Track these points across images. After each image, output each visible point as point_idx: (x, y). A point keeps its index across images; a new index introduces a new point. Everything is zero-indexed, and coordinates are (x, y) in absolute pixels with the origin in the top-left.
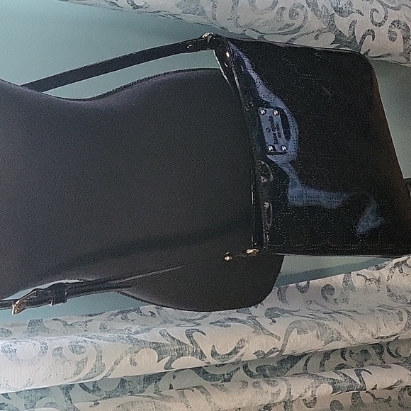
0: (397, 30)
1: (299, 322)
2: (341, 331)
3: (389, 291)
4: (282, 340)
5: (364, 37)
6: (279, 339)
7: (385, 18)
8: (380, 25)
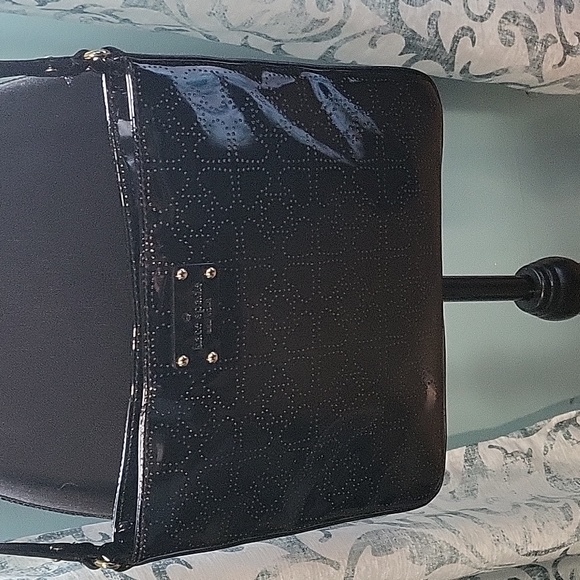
0: (513, 28)
1: (376, 532)
2: (457, 545)
3: (548, 471)
4: (343, 567)
5: (456, 40)
6: (338, 568)
7: (491, 7)
8: (482, 19)
